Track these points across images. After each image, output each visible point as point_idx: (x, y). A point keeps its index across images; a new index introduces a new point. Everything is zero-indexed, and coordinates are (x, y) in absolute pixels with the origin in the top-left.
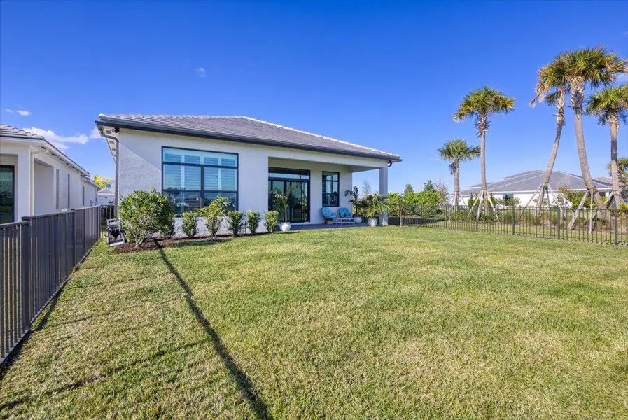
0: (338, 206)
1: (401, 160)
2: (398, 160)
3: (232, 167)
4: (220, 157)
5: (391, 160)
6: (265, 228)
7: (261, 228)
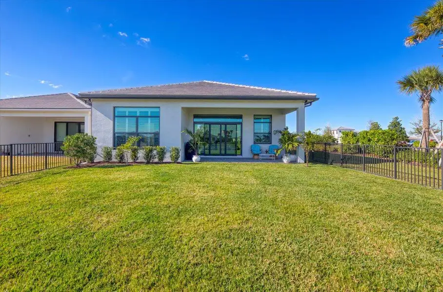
0: (271, 143)
1: (318, 99)
2: (314, 99)
3: (156, 116)
4: (149, 110)
5: (308, 101)
6: (170, 158)
7: (167, 158)
